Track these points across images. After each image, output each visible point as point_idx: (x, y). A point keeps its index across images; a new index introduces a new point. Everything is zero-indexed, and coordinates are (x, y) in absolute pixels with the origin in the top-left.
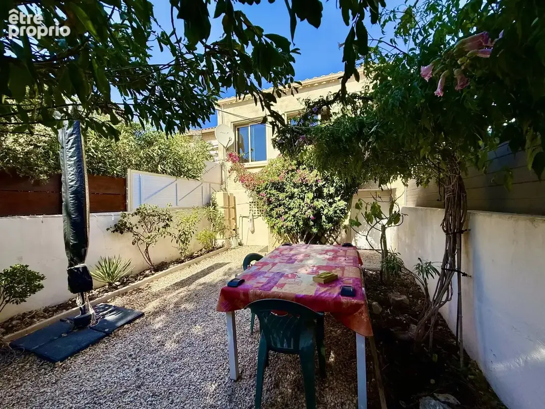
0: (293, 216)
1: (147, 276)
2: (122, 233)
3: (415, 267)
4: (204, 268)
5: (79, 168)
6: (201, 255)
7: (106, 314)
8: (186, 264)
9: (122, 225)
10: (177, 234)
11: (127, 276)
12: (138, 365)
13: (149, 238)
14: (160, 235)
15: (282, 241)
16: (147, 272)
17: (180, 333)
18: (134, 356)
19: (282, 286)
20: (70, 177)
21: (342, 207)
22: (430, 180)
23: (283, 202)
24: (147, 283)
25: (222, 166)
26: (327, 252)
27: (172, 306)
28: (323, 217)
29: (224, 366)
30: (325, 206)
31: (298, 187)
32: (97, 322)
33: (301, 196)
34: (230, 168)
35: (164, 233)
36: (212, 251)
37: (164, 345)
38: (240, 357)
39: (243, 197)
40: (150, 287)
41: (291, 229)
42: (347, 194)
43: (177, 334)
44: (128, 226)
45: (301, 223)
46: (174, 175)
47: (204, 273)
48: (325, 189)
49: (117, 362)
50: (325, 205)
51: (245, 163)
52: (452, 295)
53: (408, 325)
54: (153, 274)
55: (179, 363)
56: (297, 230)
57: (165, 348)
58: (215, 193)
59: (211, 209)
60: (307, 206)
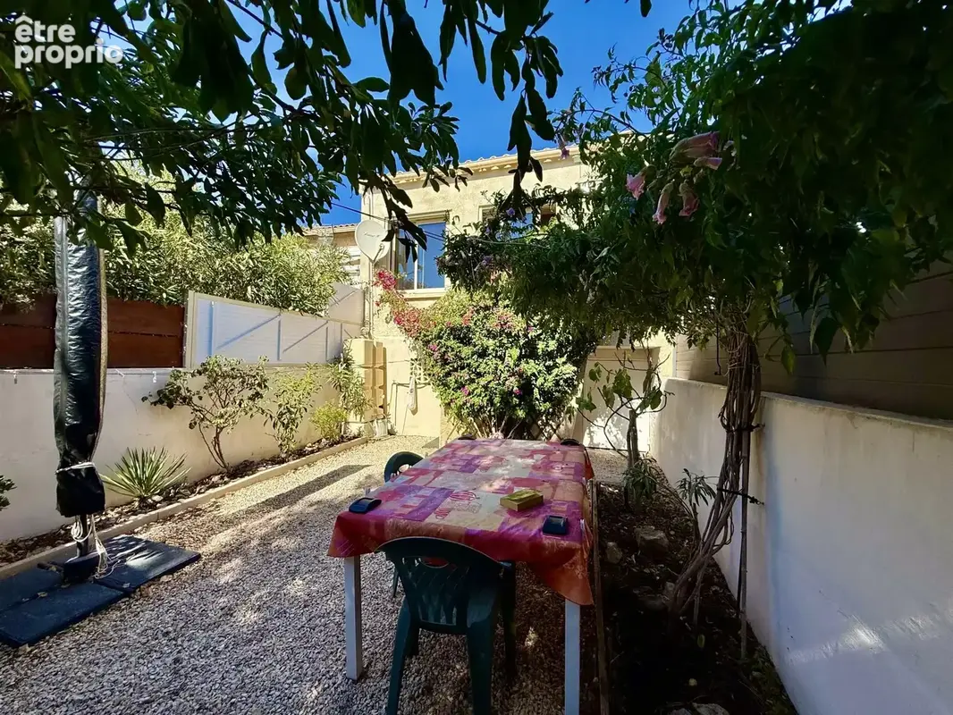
0: (483, 387)
1: (214, 486)
2: (171, 406)
3: (679, 484)
4: (322, 474)
5: (92, 287)
6: (319, 449)
7: (128, 555)
8: (288, 466)
9: (171, 392)
10: (275, 411)
11: (176, 486)
12: (179, 652)
13: (222, 416)
14: (243, 413)
15: (463, 430)
16: (215, 479)
17: (263, 592)
18: (172, 635)
19: (445, 513)
20: (73, 303)
21: (568, 376)
22: (709, 338)
23: (468, 361)
24: (214, 500)
25: (365, 293)
26: (533, 453)
27: (255, 543)
28: (536, 390)
29: (338, 654)
30: (540, 372)
31: (494, 338)
32: (108, 571)
33: (499, 353)
34: (379, 297)
35: (251, 409)
36: (338, 443)
37: (231, 615)
38: (367, 638)
39: (400, 350)
40: (218, 507)
41: (479, 410)
42: (578, 354)
43: (258, 594)
44: (184, 394)
45: (497, 400)
46: (276, 305)
47: (320, 483)
48: (541, 342)
49: (138, 645)
50: (540, 370)
51: (406, 291)
52: (732, 534)
53: (663, 582)
54: (226, 483)
55: (255, 648)
56: (489, 411)
57: (233, 619)
58: (350, 340)
59: (341, 368)
60: (508, 371)
